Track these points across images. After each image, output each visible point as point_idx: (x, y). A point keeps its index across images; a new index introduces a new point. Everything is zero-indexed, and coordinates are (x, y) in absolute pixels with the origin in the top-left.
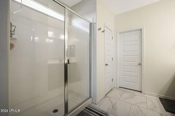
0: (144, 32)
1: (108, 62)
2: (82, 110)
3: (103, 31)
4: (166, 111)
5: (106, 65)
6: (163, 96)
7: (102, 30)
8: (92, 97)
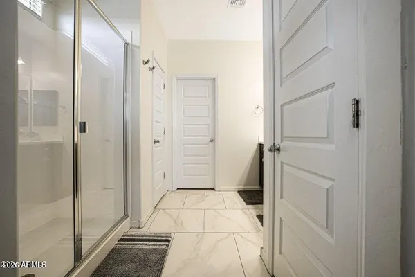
0: (218, 82)
1: (157, 136)
2: (113, 246)
3: (152, 67)
4: (247, 204)
5: (155, 142)
6: (241, 188)
7: (150, 65)
8: (130, 215)
